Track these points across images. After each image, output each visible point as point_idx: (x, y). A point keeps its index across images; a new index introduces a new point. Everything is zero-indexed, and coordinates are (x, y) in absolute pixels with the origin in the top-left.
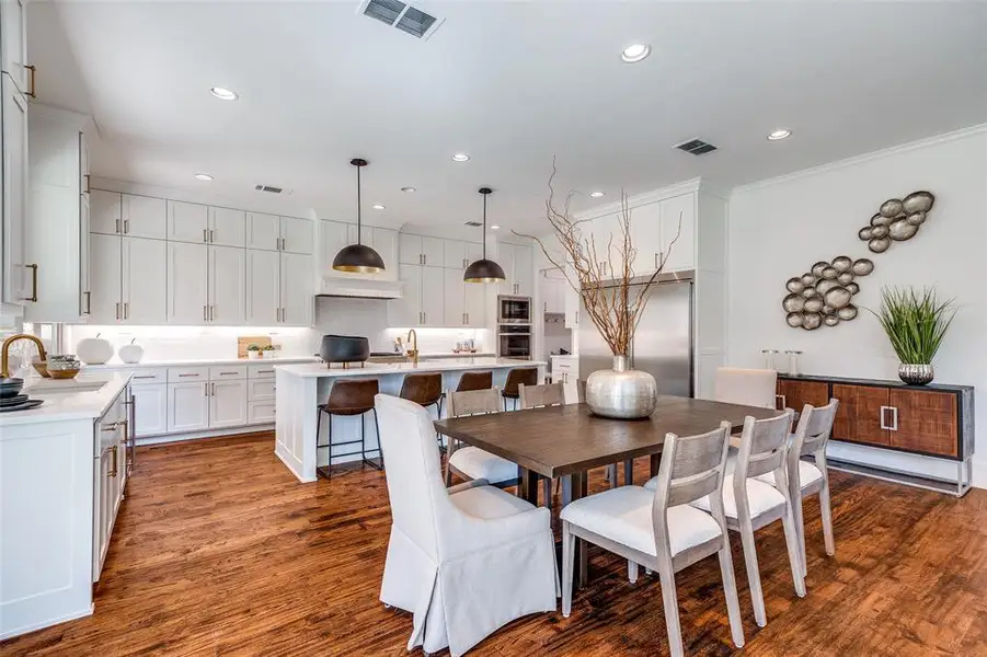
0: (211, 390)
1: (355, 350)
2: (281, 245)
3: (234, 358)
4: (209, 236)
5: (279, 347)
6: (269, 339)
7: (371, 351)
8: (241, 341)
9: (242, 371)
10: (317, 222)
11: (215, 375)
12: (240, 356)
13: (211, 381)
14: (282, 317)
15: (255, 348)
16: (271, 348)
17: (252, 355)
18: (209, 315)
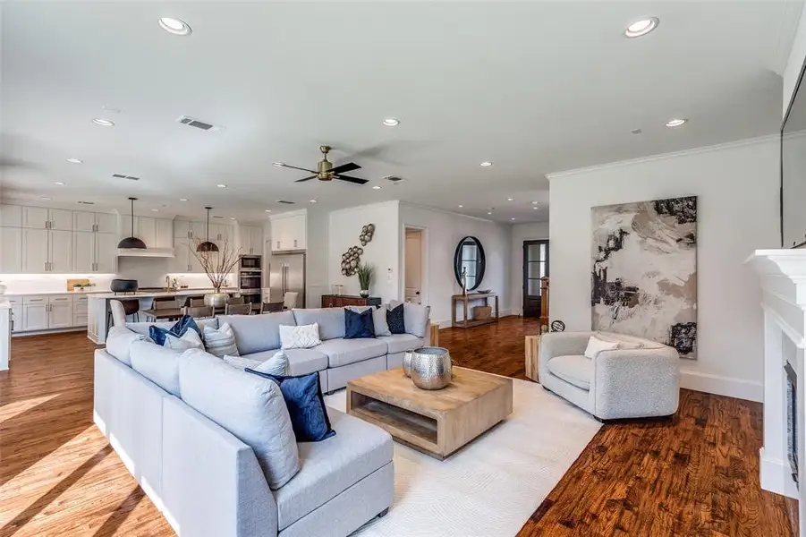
0: (50, 308)
1: (130, 286)
2: (95, 229)
3: (66, 291)
4: (49, 225)
5: (94, 285)
6: (88, 280)
7: (139, 287)
8: (69, 281)
9: (69, 298)
10: (119, 217)
11: (52, 300)
12: (68, 290)
13: (51, 304)
14: (95, 268)
15: (79, 286)
16: (89, 285)
17: (77, 290)
18: (49, 268)
